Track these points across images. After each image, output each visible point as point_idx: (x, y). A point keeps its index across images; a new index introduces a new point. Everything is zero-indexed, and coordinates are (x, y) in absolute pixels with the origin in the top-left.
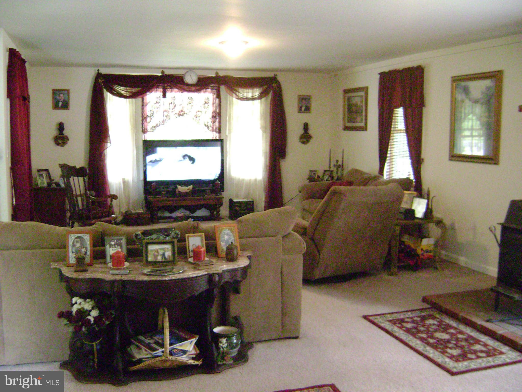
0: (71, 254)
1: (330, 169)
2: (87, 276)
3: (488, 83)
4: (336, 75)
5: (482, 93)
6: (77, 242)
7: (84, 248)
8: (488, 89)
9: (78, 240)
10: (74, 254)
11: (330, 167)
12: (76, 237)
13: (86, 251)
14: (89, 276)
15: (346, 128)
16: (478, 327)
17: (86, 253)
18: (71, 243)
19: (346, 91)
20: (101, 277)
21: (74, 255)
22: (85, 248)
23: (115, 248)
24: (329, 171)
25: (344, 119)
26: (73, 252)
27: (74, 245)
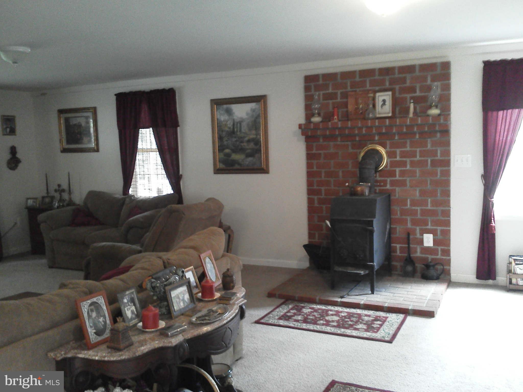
0: (89, 330)
1: (48, 195)
2: (144, 349)
3: (253, 105)
4: (44, 94)
5: (247, 114)
6: (92, 311)
7: (101, 316)
8: (253, 110)
9: (92, 307)
10: (93, 328)
11: (48, 193)
12: (88, 304)
13: (104, 320)
14: (145, 349)
15: (64, 151)
16: (339, 303)
17: (105, 322)
18: (86, 315)
19: (61, 112)
20: (161, 345)
21: (93, 330)
22: (103, 316)
23: (129, 307)
24: (47, 197)
25: (61, 141)
26: (91, 327)
27: (89, 316)
